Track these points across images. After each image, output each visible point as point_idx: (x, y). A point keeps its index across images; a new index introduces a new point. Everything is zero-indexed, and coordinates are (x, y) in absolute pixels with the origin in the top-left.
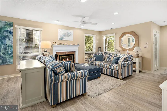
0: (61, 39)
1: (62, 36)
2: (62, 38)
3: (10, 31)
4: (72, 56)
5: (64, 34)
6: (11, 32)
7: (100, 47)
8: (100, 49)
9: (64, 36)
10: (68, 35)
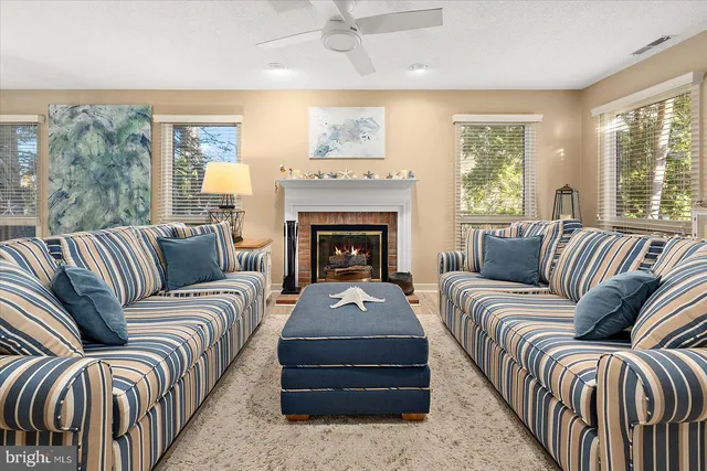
0: (323, 152)
1: (324, 140)
2: (327, 149)
3: (143, 137)
4: (380, 233)
5: (335, 128)
6: (144, 141)
7: (566, 190)
8: (566, 199)
9: (335, 137)
10: (354, 132)
